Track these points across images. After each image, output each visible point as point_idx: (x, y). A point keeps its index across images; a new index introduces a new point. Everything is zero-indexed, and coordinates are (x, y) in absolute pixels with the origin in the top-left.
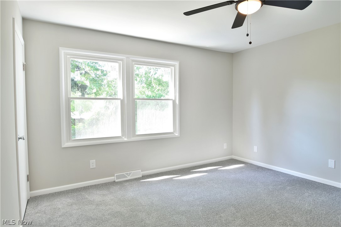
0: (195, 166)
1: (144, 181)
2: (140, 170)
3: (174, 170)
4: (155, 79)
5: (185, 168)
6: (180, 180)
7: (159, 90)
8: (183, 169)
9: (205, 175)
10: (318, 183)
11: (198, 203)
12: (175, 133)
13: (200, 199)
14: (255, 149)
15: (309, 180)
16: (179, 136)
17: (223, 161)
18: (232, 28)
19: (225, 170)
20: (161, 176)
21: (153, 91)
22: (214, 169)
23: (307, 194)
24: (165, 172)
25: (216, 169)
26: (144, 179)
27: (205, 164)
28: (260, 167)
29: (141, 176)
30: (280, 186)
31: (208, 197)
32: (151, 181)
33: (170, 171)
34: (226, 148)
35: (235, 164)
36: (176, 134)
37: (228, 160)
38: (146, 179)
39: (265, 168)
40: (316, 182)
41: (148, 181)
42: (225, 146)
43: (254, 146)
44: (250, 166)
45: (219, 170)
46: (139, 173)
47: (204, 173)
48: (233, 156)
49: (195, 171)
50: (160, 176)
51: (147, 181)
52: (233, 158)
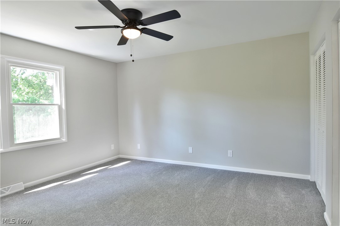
0: (85, 170)
1: (29, 193)
2: (22, 183)
3: (62, 177)
4: (23, 80)
5: (74, 173)
6: (70, 184)
7: (28, 93)
8: (72, 174)
9: (95, 175)
10: (183, 165)
11: (93, 199)
12: (62, 139)
13: (94, 195)
14: (139, 146)
15: (178, 165)
16: (67, 141)
17: (112, 161)
18: (118, 45)
19: (114, 168)
20: (49, 184)
21: (21, 94)
22: (104, 169)
23: (176, 174)
24: (51, 180)
25: (106, 169)
26: (28, 191)
27: (95, 166)
28: (143, 161)
29: (23, 188)
30: (158, 173)
31: (101, 193)
32: (38, 191)
33: (58, 178)
34: (113, 149)
35: (123, 162)
36: (64, 140)
37: (116, 159)
38: (30, 190)
39: (147, 161)
40: (182, 165)
41: (34, 192)
42: (113, 147)
43: (138, 144)
44: (135, 162)
45: (109, 169)
46: (21, 186)
47: (94, 173)
48: (120, 155)
49: (85, 174)
50: (47, 185)
51: (32, 192)
52: (120, 157)
